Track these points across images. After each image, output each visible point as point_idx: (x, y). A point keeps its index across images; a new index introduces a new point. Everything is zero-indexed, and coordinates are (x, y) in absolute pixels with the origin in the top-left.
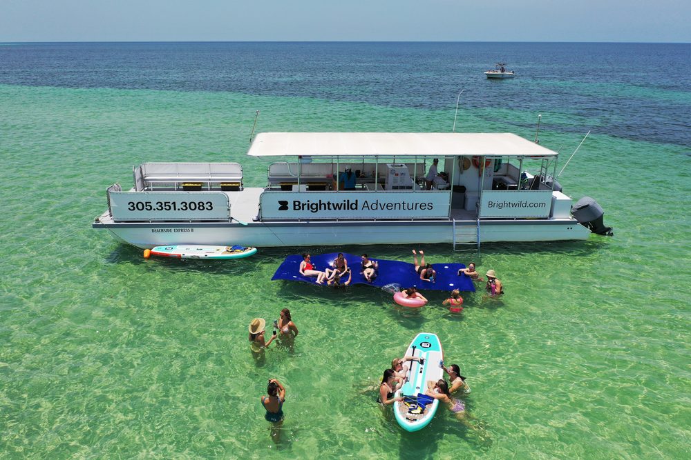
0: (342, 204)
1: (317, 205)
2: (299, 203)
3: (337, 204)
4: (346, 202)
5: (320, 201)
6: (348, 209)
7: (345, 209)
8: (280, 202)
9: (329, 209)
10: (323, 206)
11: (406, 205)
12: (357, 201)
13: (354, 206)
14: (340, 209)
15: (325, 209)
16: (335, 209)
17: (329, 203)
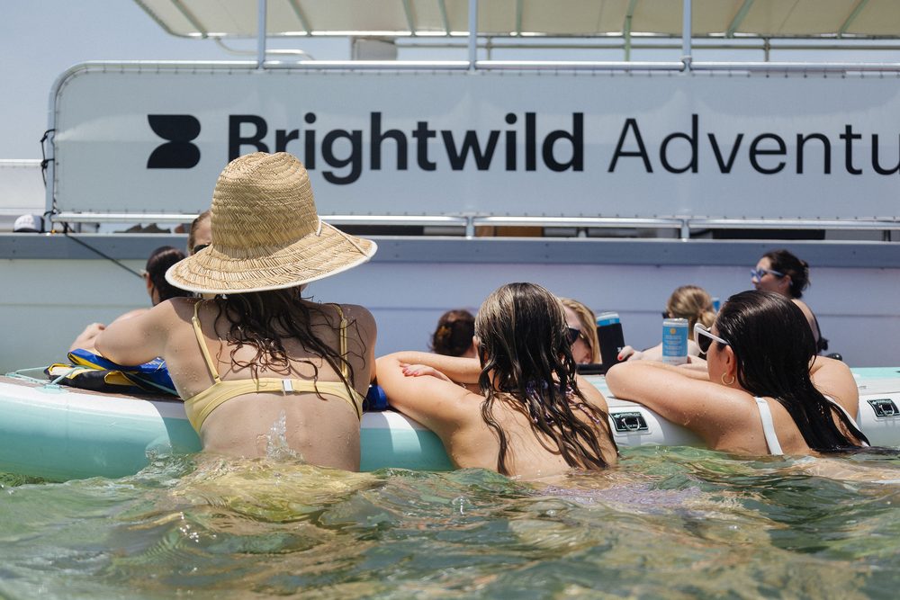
0: (494, 136)
1: (356, 138)
2: (261, 125)
3: (471, 138)
4: (520, 128)
5: (376, 118)
6: (531, 165)
7: (511, 165)
8: (158, 123)
9: (427, 165)
10: (389, 146)
11: (862, 149)
12: (578, 119)
13: (563, 151)
14: (484, 163)
15: (402, 164)
16: (457, 163)
17: (423, 132)
